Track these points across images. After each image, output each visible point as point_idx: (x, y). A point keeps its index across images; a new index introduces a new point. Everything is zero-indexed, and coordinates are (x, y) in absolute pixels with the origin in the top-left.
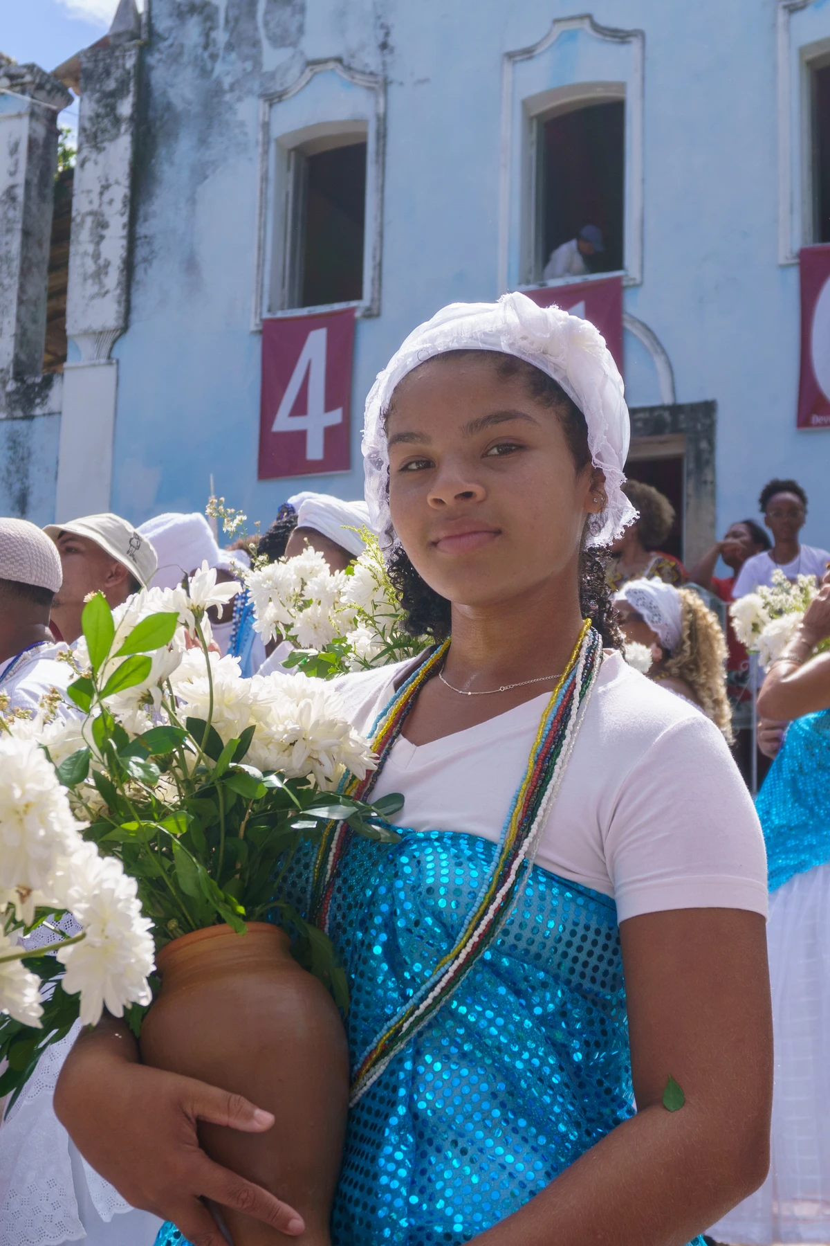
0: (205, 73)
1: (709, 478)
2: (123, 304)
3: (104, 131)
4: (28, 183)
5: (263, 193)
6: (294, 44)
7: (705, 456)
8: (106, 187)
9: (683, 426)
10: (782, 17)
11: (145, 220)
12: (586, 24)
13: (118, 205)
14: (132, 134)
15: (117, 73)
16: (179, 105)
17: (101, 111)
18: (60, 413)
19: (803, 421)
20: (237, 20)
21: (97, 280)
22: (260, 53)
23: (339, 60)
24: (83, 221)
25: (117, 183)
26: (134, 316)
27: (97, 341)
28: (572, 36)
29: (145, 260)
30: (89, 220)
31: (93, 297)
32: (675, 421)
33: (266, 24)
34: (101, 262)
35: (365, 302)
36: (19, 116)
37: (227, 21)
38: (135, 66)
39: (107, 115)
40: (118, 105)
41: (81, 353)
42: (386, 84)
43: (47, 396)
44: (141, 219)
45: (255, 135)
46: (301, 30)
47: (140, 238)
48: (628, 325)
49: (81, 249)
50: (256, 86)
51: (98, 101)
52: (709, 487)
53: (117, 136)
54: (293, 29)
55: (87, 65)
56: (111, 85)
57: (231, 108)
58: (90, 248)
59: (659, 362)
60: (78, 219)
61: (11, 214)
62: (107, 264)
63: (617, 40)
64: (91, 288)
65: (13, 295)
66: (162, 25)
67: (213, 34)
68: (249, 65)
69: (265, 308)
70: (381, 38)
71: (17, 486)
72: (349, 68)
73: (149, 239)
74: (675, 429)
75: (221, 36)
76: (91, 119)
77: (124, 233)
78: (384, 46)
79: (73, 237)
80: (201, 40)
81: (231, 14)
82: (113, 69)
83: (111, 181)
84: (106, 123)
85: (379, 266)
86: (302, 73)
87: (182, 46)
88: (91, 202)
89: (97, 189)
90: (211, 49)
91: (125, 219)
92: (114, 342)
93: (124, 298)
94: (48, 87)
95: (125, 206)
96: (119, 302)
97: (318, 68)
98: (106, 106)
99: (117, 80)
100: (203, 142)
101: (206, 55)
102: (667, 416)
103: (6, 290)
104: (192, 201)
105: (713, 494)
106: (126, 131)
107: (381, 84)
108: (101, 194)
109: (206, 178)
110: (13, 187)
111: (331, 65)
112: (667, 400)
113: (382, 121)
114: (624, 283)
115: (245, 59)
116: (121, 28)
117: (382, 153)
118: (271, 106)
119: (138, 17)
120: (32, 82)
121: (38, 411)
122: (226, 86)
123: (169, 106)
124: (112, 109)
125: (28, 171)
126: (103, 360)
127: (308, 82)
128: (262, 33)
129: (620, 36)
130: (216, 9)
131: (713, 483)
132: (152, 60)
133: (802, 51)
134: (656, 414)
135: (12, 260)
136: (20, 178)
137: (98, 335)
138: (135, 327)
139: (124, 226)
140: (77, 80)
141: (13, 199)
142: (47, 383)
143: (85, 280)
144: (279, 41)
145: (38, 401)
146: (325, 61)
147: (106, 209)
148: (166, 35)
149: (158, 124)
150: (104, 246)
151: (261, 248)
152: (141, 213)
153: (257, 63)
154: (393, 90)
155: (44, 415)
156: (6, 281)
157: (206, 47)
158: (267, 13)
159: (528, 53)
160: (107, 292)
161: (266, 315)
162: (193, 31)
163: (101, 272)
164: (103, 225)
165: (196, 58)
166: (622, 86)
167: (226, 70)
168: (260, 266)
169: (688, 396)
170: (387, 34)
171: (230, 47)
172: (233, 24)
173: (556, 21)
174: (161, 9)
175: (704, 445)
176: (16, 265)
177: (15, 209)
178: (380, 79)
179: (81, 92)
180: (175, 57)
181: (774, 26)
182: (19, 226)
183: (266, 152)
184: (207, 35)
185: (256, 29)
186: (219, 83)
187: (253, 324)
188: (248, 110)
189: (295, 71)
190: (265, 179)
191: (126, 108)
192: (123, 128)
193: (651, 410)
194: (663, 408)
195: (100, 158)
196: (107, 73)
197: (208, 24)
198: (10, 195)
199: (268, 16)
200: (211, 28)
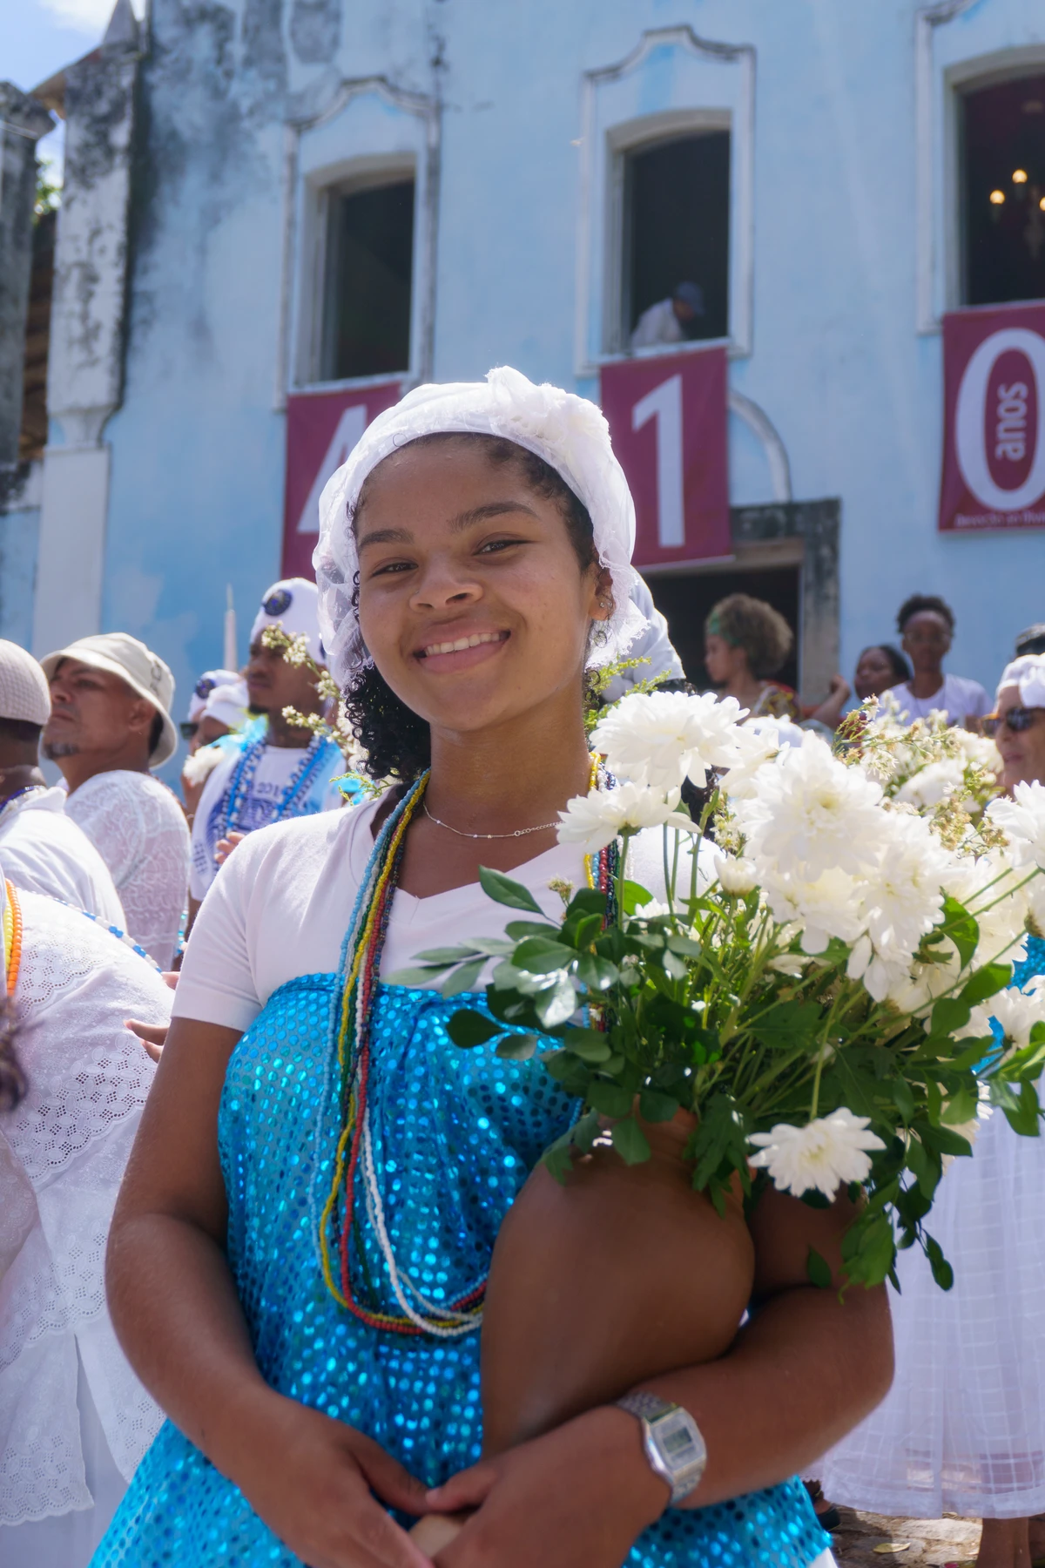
0: (218, 94)
1: (831, 592)
2: (117, 375)
3: (94, 163)
5: (289, 240)
6: (327, 59)
7: (827, 565)
8: (96, 233)
9: (801, 528)
10: (923, 29)
11: (145, 273)
12: (684, 39)
13: (112, 254)
14: (129, 169)
15: (110, 94)
16: (186, 133)
17: (91, 139)
18: (39, 508)
19: (946, 522)
20: (257, 29)
21: (85, 346)
22: (286, 69)
23: (382, 79)
24: (68, 274)
25: (111, 227)
26: (131, 391)
27: (85, 421)
28: (667, 52)
29: (144, 322)
30: (76, 275)
31: (81, 366)
32: (791, 523)
33: (293, 34)
34: (91, 323)
35: (413, 375)
37: (246, 31)
38: (132, 85)
39: (98, 144)
40: (112, 132)
41: (65, 436)
42: (439, 109)
43: (23, 487)
44: (140, 272)
45: (279, 169)
46: (336, 42)
47: (138, 295)
48: (734, 405)
49: (66, 308)
50: (280, 109)
51: (88, 128)
52: (831, 603)
53: (109, 170)
54: (326, 38)
55: (74, 83)
56: (103, 107)
57: (249, 137)
58: (77, 307)
59: (772, 451)
60: (63, 272)
62: (98, 327)
63: (722, 57)
64: (78, 355)
66: (166, 34)
67: (229, 47)
68: (272, 85)
69: (291, 381)
70: (432, 49)
72: (394, 90)
73: (149, 297)
74: (791, 531)
75: (237, 49)
76: (79, 149)
77: (119, 288)
78: (437, 62)
79: (55, 293)
80: (214, 54)
81: (250, 22)
82: (105, 88)
83: (103, 225)
84: (97, 154)
85: (430, 331)
86: (337, 94)
87: (189, 62)
88: (78, 251)
89: (85, 233)
90: (225, 64)
91: (120, 271)
92: (105, 422)
93: (118, 367)
94: (26, 109)
95: (120, 254)
96: (112, 373)
97: (357, 89)
98: (97, 133)
99: (110, 101)
100: (215, 177)
101: (219, 72)
102: (781, 517)
104: (202, 250)
105: (836, 613)
106: (121, 164)
107: (433, 109)
108: (91, 240)
109: (218, 221)
111: (373, 86)
112: (781, 496)
113: (435, 155)
114: (730, 353)
115: (266, 76)
116: (116, 38)
117: (434, 193)
118: (299, 134)
119: (136, 24)
120: (6, 104)
121: (12, 506)
122: (244, 110)
123: (174, 135)
124: (103, 138)
126: (92, 443)
127: (344, 106)
128: (288, 46)
129: (725, 52)
130: (233, 16)
131: (836, 598)
132: (154, 77)
133: (947, 72)
134: (767, 514)
137: (86, 413)
138: (132, 403)
139: (119, 280)
140: (60, 101)
142: (24, 472)
143: (71, 345)
144: (312, 54)
145: (12, 492)
146: (364, 80)
147: (96, 259)
148: (171, 47)
149: (161, 156)
150: (94, 304)
151: (286, 308)
152: (140, 263)
153: (282, 81)
154: (448, 116)
155: (20, 510)
157: (220, 60)
158: (294, 21)
159: (613, 72)
160: (97, 361)
161: (292, 390)
162: (202, 42)
163: (89, 336)
164: (93, 279)
165: (207, 75)
166: (727, 114)
167: (245, 90)
168: (285, 329)
169: (807, 492)
170: (441, 46)
171: (249, 62)
172: (251, 34)
173: (649, 33)
174: (165, 15)
175: (825, 551)
178: (432, 102)
179: (67, 115)
180: (182, 74)
181: (913, 41)
184: (221, 48)
185: (280, 40)
186: (235, 106)
187: (276, 400)
188: (271, 140)
189: (329, 91)
190: (291, 223)
191: (121, 135)
192: (119, 159)
193: (762, 509)
194: (776, 506)
195: (91, 197)
196: (98, 92)
197: (222, 34)
199: (295, 26)
200: (225, 39)
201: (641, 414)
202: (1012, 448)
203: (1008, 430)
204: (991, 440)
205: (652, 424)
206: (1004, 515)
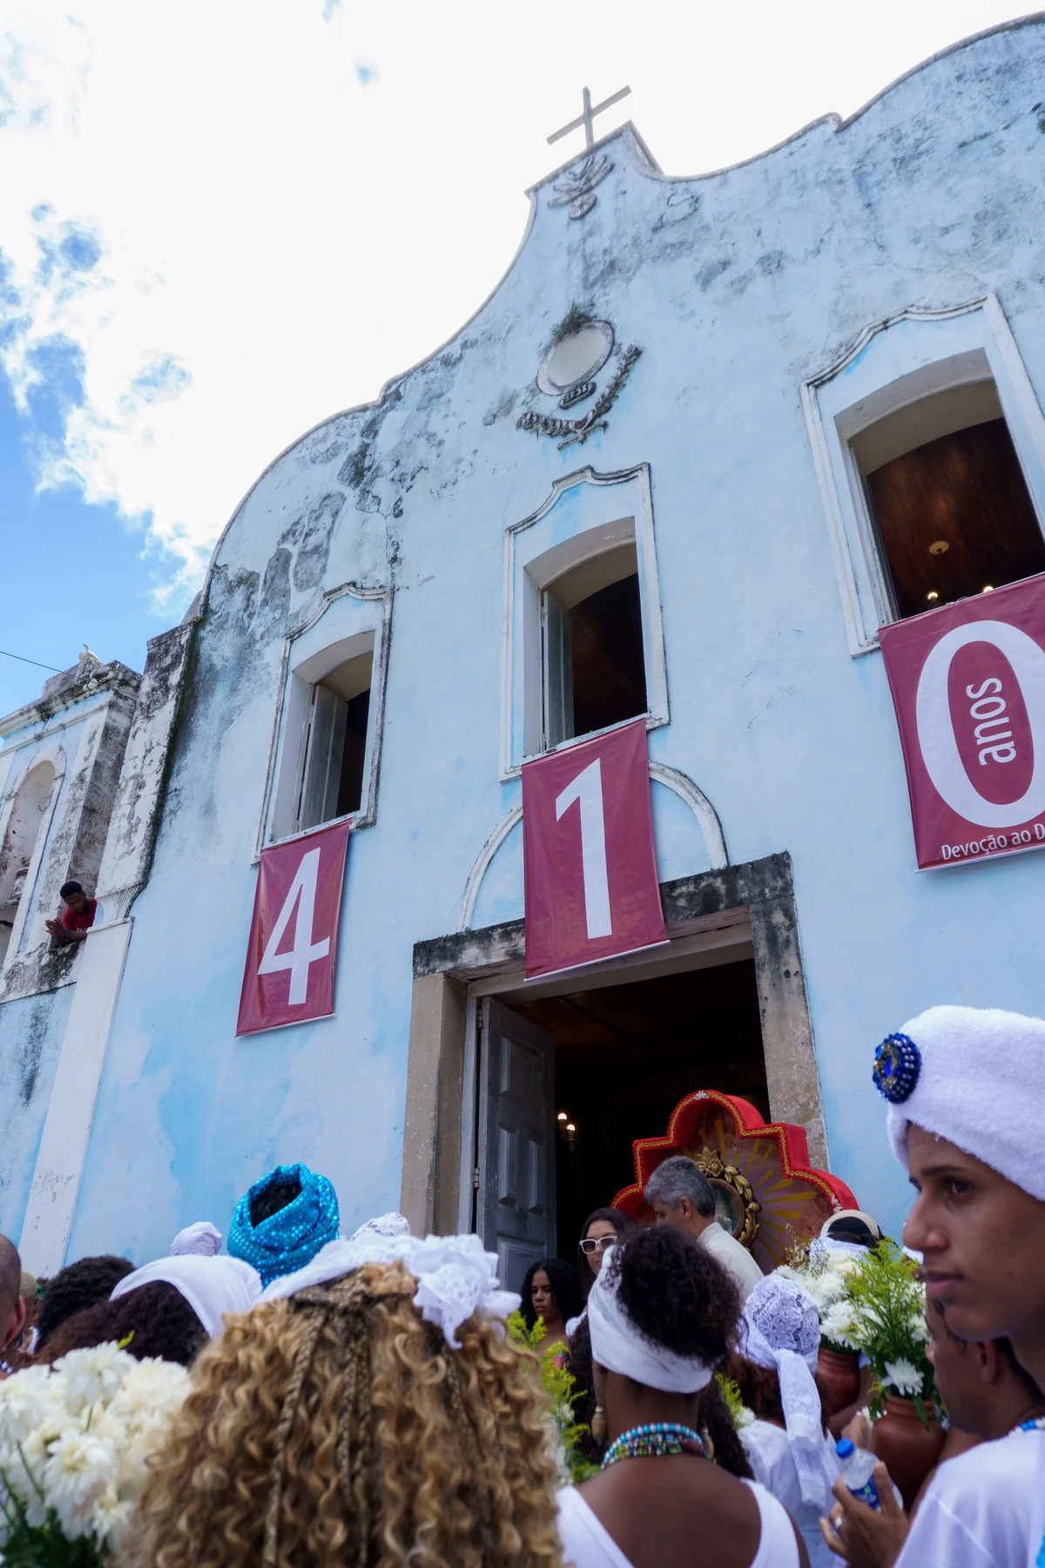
0: (243, 630)
1: (793, 968)
2: (146, 859)
3: (156, 701)
4: (96, 764)
5: (277, 723)
6: (316, 584)
7: (783, 934)
8: (148, 751)
9: (745, 895)
10: (807, 394)
11: (178, 774)
12: (589, 473)
13: (156, 764)
14: (177, 699)
15: (174, 650)
16: (218, 662)
17: (157, 685)
18: (76, 982)
19: (928, 857)
20: (272, 579)
21: (127, 839)
22: (289, 599)
23: (354, 584)
24: (126, 786)
25: (158, 744)
26: (155, 869)
27: (119, 900)
28: (573, 491)
29: (171, 813)
30: (131, 785)
31: (121, 857)
32: (732, 891)
33: (296, 574)
34: (134, 821)
35: (362, 812)
36: (100, 710)
37: (265, 581)
38: (188, 642)
39: (160, 687)
40: (171, 676)
41: (107, 913)
42: (393, 591)
43: (70, 966)
44: (175, 774)
45: (277, 670)
46: (323, 570)
47: (169, 793)
48: (657, 776)
49: (120, 812)
50: (282, 629)
51: (156, 678)
52: (795, 981)
53: (165, 703)
54: (317, 571)
55: (153, 650)
56: (168, 661)
57: (259, 654)
58: (127, 810)
59: (702, 815)
60: (123, 785)
61: (78, 794)
63: (621, 480)
64: (123, 847)
65: (65, 869)
66: (216, 602)
67: (253, 597)
68: (278, 614)
69: (268, 838)
70: (391, 553)
71: (29, 1068)
72: (361, 588)
73: (179, 792)
74: (734, 902)
75: (259, 596)
76: (148, 694)
77: (157, 790)
78: (394, 560)
79: (116, 803)
80: (243, 605)
81: (268, 576)
82: (171, 648)
83: (153, 744)
84: (159, 694)
85: (378, 771)
86: (321, 605)
87: (228, 614)
88: (135, 767)
89: (142, 754)
90: (250, 609)
91: (159, 776)
92: (133, 899)
93: (148, 852)
95: (161, 763)
96: (143, 856)
97: (334, 597)
98: (160, 680)
99: (172, 656)
100: (234, 690)
101: (246, 615)
102: (719, 884)
103: (61, 863)
104: (218, 746)
105: (802, 991)
106: (173, 697)
107: (389, 594)
108: (145, 757)
109: (232, 722)
110: (83, 770)
111: (346, 590)
112: (719, 863)
113: (389, 626)
114: (650, 727)
115: (276, 608)
116: (189, 619)
117: (387, 657)
118: (292, 642)
120: (115, 679)
121: (61, 983)
122: (258, 637)
123: (211, 668)
124: (165, 680)
125: (98, 753)
126: (121, 919)
127: (325, 612)
128: (292, 584)
129: (623, 476)
131: (800, 974)
132: (203, 633)
133: (839, 418)
134: (703, 884)
135: (70, 836)
136: (91, 763)
137: (120, 894)
138: (154, 880)
139: (158, 783)
141: (82, 781)
143: (118, 841)
144: (305, 585)
145: (63, 971)
146: (340, 589)
147: (145, 770)
148: (217, 610)
149: (201, 685)
150: (137, 806)
152: (176, 769)
153: (285, 608)
154: (398, 595)
155: (65, 986)
156: (62, 857)
157: (246, 609)
158: (296, 566)
159: (531, 521)
160: (134, 849)
161: (268, 845)
162: (238, 600)
163: (133, 829)
164: (141, 786)
165: (237, 620)
166: (630, 525)
167: (260, 623)
168: (267, 796)
169: (747, 852)
170: (397, 549)
171: (265, 602)
172: (269, 583)
173: (556, 483)
174: (218, 590)
175: (778, 918)
176: (73, 841)
177: (82, 789)
178: (388, 589)
180: (221, 625)
181: (800, 406)
182: (82, 804)
183: (284, 685)
184: (249, 599)
185: (287, 581)
186: (252, 635)
187: (253, 855)
188: (273, 652)
189: (316, 605)
190: (280, 710)
191: (175, 678)
192: (171, 694)
193: (698, 879)
194: (713, 874)
195: (149, 725)
196: (166, 652)
197: (251, 590)
198: (81, 779)
199: (298, 569)
200: (252, 593)
201: (562, 804)
202: (1000, 751)
203: (985, 733)
204: (967, 750)
205: (574, 810)
206: (1007, 831)
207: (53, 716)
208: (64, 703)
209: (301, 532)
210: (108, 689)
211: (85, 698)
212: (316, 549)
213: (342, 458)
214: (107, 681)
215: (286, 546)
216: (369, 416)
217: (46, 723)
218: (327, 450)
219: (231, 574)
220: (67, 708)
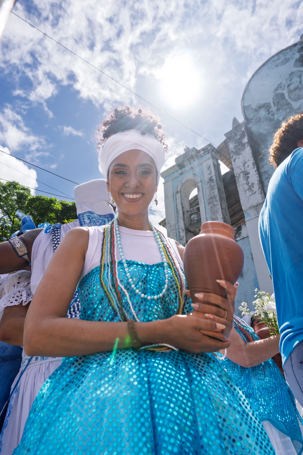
0: (271, 120)
2: (263, 193)
3: (239, 149)
4: (216, 175)
8: (245, 163)
11: (263, 167)
13: (251, 166)
14: (250, 146)
15: (239, 133)
16: (264, 132)
17: (237, 145)
18: (248, 237)
20: (278, 102)
21: (250, 190)
22: (291, 105)
24: (239, 175)
25: (249, 160)
27: (256, 209)
29: (267, 178)
30: (242, 175)
31: (250, 196)
33: (290, 98)
34: (250, 184)
36: (209, 159)
37: (274, 104)
38: (245, 129)
39: (239, 145)
40: (242, 141)
41: (250, 215)
43: (241, 233)
47: (262, 173)
49: (241, 183)
51: (235, 143)
53: (245, 149)
56: (238, 137)
58: (245, 182)
60: (238, 176)
61: (212, 184)
62: (253, 184)
64: (248, 193)
65: (219, 206)
66: (251, 116)
67: (270, 110)
68: (288, 110)
73: (266, 172)
75: (274, 109)
76: (234, 148)
77: (257, 172)
79: (237, 181)
80: (267, 113)
81: (275, 102)
83: (246, 161)
84: (240, 147)
87: (260, 118)
88: (241, 169)
89: (242, 165)
90: (271, 113)
91: (255, 169)
93: (263, 191)
94: (215, 151)
95: (254, 165)
96: (261, 194)
98: (238, 143)
99: (240, 135)
101: (270, 116)
103: (216, 206)
106: (247, 146)
108: (244, 166)
110: (211, 177)
115: (286, 110)
120: (211, 149)
121: (238, 239)
123: (261, 134)
124: (240, 142)
125: (215, 172)
128: (289, 100)
130: (269, 103)
132: (250, 125)
135: (216, 197)
136: (213, 174)
137: (256, 207)
139: (256, 171)
141: (212, 180)
142: (240, 228)
143: (245, 192)
144: (298, 99)
145: (237, 235)
147: (247, 169)
148: (253, 118)
149: (258, 140)
150: (249, 180)
152: (261, 166)
153: (291, 108)
155: (241, 239)
156: (215, 203)
157: (269, 113)
158: (289, 96)
160: (255, 192)
162: (263, 112)
163: (250, 188)
164: (248, 174)
165: (266, 118)
167: (279, 115)
171: (278, 110)
172: (277, 104)
176: (218, 198)
177: (213, 182)
180: (259, 121)
182: (216, 186)
184: (268, 111)
185: (287, 101)
186: (278, 120)
191: (245, 140)
192: (246, 146)
195: (241, 156)
196: (236, 135)
197: (268, 108)
198: (211, 180)
199: (290, 96)
200: (269, 109)
207: (184, 167)
208: (189, 161)
209: (284, 86)
210: (208, 153)
211: (198, 158)
212: (296, 88)
213: (292, 62)
214: (208, 151)
215: (280, 91)
216: (298, 47)
217: (182, 170)
218: (282, 62)
219: (254, 106)
220: (190, 163)
